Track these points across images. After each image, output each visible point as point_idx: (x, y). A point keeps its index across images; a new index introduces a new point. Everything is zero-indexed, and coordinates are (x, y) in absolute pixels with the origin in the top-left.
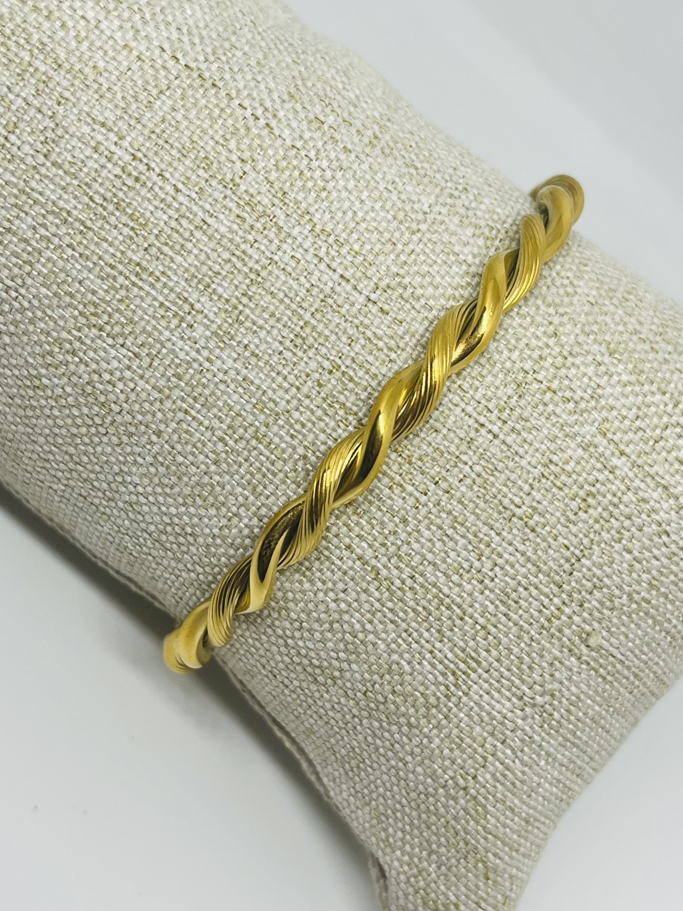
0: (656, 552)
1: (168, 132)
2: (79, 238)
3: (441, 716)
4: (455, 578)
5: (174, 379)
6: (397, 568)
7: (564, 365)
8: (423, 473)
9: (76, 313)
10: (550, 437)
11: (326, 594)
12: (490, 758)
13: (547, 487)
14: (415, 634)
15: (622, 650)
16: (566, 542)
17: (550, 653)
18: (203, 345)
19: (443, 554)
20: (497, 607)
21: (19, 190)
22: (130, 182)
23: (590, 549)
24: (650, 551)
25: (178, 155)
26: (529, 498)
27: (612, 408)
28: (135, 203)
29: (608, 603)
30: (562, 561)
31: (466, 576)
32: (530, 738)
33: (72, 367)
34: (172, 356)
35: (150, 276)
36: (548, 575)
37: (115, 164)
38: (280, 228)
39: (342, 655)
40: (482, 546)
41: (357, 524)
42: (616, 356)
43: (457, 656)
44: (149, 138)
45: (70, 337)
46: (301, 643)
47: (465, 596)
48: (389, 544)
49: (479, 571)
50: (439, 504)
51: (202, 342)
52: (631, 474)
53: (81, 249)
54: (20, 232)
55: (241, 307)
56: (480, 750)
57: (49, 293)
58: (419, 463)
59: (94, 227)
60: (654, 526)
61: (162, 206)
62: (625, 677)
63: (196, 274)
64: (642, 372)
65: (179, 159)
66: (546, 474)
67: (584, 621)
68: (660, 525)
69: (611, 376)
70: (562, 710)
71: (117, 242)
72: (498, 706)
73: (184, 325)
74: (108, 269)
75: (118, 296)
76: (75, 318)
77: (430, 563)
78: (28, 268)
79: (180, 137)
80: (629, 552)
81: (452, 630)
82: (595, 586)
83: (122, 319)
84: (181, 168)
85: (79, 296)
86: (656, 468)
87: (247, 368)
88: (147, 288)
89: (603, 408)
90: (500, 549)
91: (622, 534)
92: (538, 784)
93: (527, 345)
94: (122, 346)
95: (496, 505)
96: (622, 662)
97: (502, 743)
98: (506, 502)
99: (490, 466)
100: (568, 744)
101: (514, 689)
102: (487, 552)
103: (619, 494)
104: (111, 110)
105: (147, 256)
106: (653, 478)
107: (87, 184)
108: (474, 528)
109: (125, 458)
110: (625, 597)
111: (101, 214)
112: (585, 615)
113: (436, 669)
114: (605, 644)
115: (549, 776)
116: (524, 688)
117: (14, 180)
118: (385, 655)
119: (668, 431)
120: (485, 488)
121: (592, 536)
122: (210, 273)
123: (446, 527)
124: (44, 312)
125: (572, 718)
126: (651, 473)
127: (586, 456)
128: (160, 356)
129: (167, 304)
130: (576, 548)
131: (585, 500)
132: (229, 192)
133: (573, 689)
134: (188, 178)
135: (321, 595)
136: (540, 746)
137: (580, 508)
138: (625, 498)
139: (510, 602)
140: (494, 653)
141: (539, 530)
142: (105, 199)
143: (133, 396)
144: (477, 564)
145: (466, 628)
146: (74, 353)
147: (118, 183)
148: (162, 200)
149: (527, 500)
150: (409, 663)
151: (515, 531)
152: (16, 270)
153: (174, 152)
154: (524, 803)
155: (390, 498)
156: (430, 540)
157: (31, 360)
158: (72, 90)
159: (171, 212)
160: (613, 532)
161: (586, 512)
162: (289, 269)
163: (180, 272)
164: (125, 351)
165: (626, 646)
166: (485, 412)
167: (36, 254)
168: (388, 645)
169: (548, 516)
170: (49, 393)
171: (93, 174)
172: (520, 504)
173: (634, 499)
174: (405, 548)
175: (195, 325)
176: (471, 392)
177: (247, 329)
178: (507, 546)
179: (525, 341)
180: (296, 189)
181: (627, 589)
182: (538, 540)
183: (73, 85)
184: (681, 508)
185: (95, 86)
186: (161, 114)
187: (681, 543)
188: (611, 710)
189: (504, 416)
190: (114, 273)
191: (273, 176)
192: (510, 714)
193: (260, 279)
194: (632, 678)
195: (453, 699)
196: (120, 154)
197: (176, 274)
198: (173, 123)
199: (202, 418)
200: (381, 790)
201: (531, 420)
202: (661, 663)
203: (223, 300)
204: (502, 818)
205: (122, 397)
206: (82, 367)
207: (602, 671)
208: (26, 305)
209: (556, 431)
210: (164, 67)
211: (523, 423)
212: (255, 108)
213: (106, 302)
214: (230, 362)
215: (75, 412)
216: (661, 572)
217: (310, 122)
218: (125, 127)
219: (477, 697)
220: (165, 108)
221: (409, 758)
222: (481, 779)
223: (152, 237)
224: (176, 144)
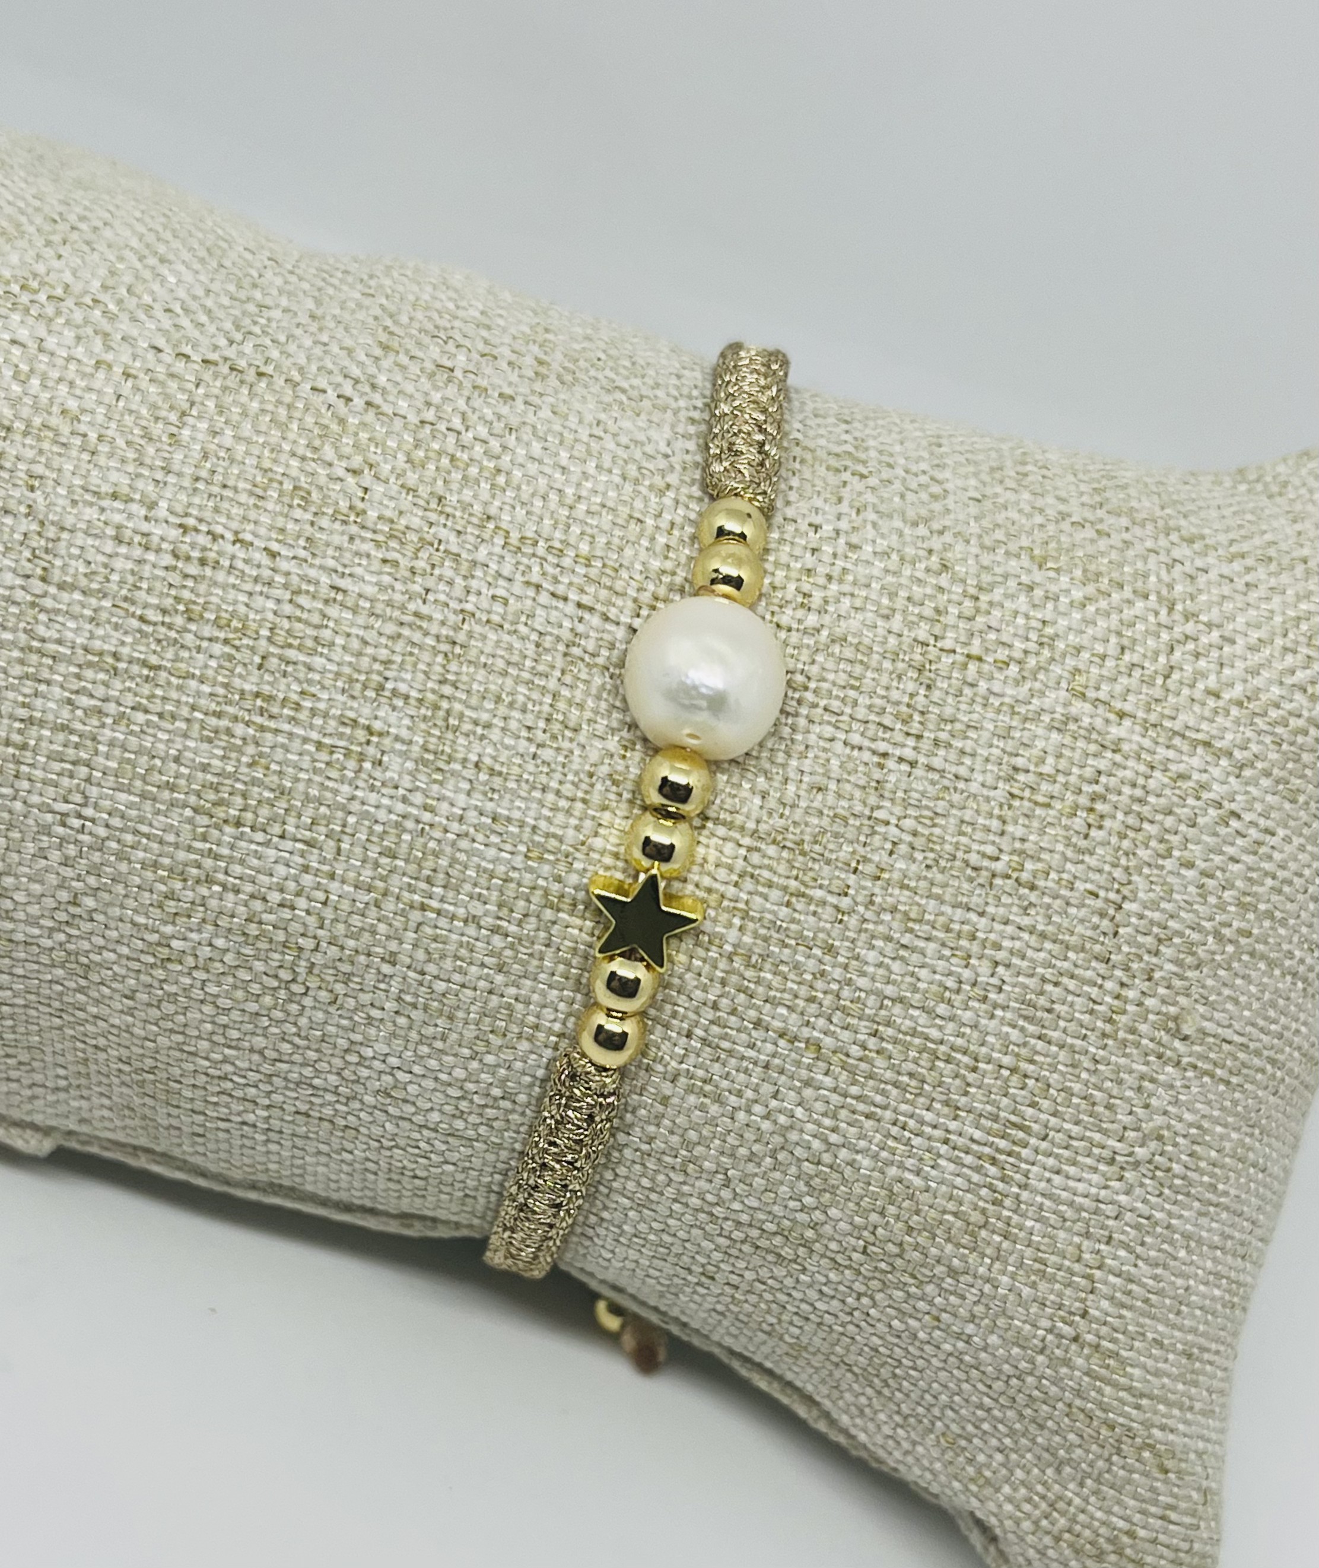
0: (1230, 850)
2: (146, 690)
4: (942, 1009)
5: (384, 861)
6: (847, 1027)
7: (978, 610)
8: (828, 862)
9: (189, 812)
10: (1000, 732)
11: (749, 1112)
13: (1027, 811)
14: (912, 1123)
15: (1237, 1026)
16: (1089, 886)
17: (1131, 1072)
18: (409, 786)
19: (908, 979)
20: (1022, 1029)
21: (22, 649)
22: (193, 569)
23: (1130, 883)
24: (1221, 853)
25: (252, 501)
26: (1006, 838)
27: (1079, 650)
28: (214, 599)
29: (1189, 960)
30: (1095, 919)
31: (957, 999)
32: (1148, 1219)
33: (213, 903)
34: (367, 823)
35: (283, 706)
36: (1083, 950)
37: (158, 551)
38: (457, 558)
39: (808, 1200)
40: (963, 943)
41: (758, 982)
42: (1049, 565)
43: (988, 1131)
44: (195, 490)
45: (193, 857)
46: (736, 1206)
48: (820, 995)
49: (974, 984)
50: (872, 903)
51: (406, 782)
52: (1147, 743)
53: (157, 706)
54: (50, 717)
55: (445, 705)
57: (132, 798)
58: (817, 848)
59: (164, 663)
60: (1212, 812)
61: (258, 588)
62: (1258, 1070)
63: (356, 676)
64: (1098, 575)
65: (256, 506)
66: (1016, 792)
67: (1164, 1002)
68: (1220, 806)
69: (1056, 599)
70: (1183, 1157)
71: (210, 673)
72: (1081, 1187)
73: (367, 765)
74: (213, 721)
75: (244, 759)
76: (190, 821)
77: (893, 1000)
78: (83, 771)
80: (1190, 865)
81: (966, 1093)
82: (1160, 941)
83: (267, 794)
84: (265, 519)
86: (1182, 717)
87: (491, 799)
88: (286, 727)
89: (1064, 655)
90: (992, 936)
91: (1169, 841)
92: (1187, 1289)
93: (909, 599)
94: (283, 837)
95: (962, 870)
96: (1244, 1047)
97: (1108, 1243)
98: (974, 858)
99: (926, 813)
100: (1212, 1209)
101: (1096, 1151)
102: (975, 948)
103: (1141, 781)
104: (118, 470)
105: (267, 677)
106: (1183, 736)
107: (126, 599)
108: (941, 919)
109: (351, 1019)
110: (1210, 939)
111: (167, 638)
112: (1161, 991)
113: (964, 1165)
114: (1209, 1026)
115: (1201, 1272)
116: (1111, 1142)
118: (876, 1174)
119: (1177, 654)
120: (932, 850)
121: (1123, 861)
123: (896, 936)
124: (136, 832)
125: (1203, 1164)
126: (1178, 728)
127: (1067, 740)
128: (348, 831)
129: (327, 741)
130: (1108, 890)
131: (1091, 810)
132: (354, 529)
133: (1188, 1116)
134: (282, 530)
135: (741, 1116)
136: (1168, 1227)
137: (1089, 826)
138: (1152, 784)
139: (1039, 1014)
140: (1045, 1104)
141: (1041, 883)
142: (164, 612)
143: (329, 914)
144: (967, 974)
145: (987, 1081)
146: (209, 881)
147: (175, 578)
148: (256, 580)
149: (1005, 843)
150: (918, 1173)
151: (1005, 899)
152: (66, 782)
153: (243, 498)
155: (793, 921)
156: (880, 965)
157: (141, 920)
158: (43, 460)
159: (277, 593)
160: (1153, 843)
161: (1100, 827)
163: (328, 683)
164: (288, 845)
165: (1241, 1017)
167: (89, 743)
168: (875, 1157)
169: (1045, 856)
170: (190, 961)
171: (130, 579)
172: (996, 853)
173: (1166, 780)
174: (846, 993)
175: (385, 758)
177: (467, 735)
178: (1002, 927)
179: (903, 594)
180: (455, 486)
181: (1207, 925)
182: (1047, 900)
183: (41, 452)
184: (1241, 767)
185: (77, 441)
186: (198, 447)
187: (1262, 822)
188: (1257, 1131)
189: (915, 728)
190: (224, 723)
191: (412, 478)
192: (1103, 1192)
193: (458, 650)
194: (1269, 1067)
195: (1007, 1202)
196: (159, 532)
197: (323, 687)
198: (222, 454)
199: (451, 908)
200: (943, 1398)
201: (960, 716)
202: (1303, 1029)
203: (412, 702)
204: (1150, 1363)
205: (312, 921)
206: (230, 896)
207: (1219, 1072)
208: (102, 832)
209: (1005, 718)
210: (172, 376)
211: (949, 727)
212: (339, 385)
213: (229, 776)
214: (461, 800)
215: (244, 975)
216: (1250, 879)
217: (432, 376)
218: (151, 488)
219: (1043, 1184)
220: (200, 436)
221: (970, 1329)
222: (1097, 1313)
223: (263, 643)
224: (241, 485)
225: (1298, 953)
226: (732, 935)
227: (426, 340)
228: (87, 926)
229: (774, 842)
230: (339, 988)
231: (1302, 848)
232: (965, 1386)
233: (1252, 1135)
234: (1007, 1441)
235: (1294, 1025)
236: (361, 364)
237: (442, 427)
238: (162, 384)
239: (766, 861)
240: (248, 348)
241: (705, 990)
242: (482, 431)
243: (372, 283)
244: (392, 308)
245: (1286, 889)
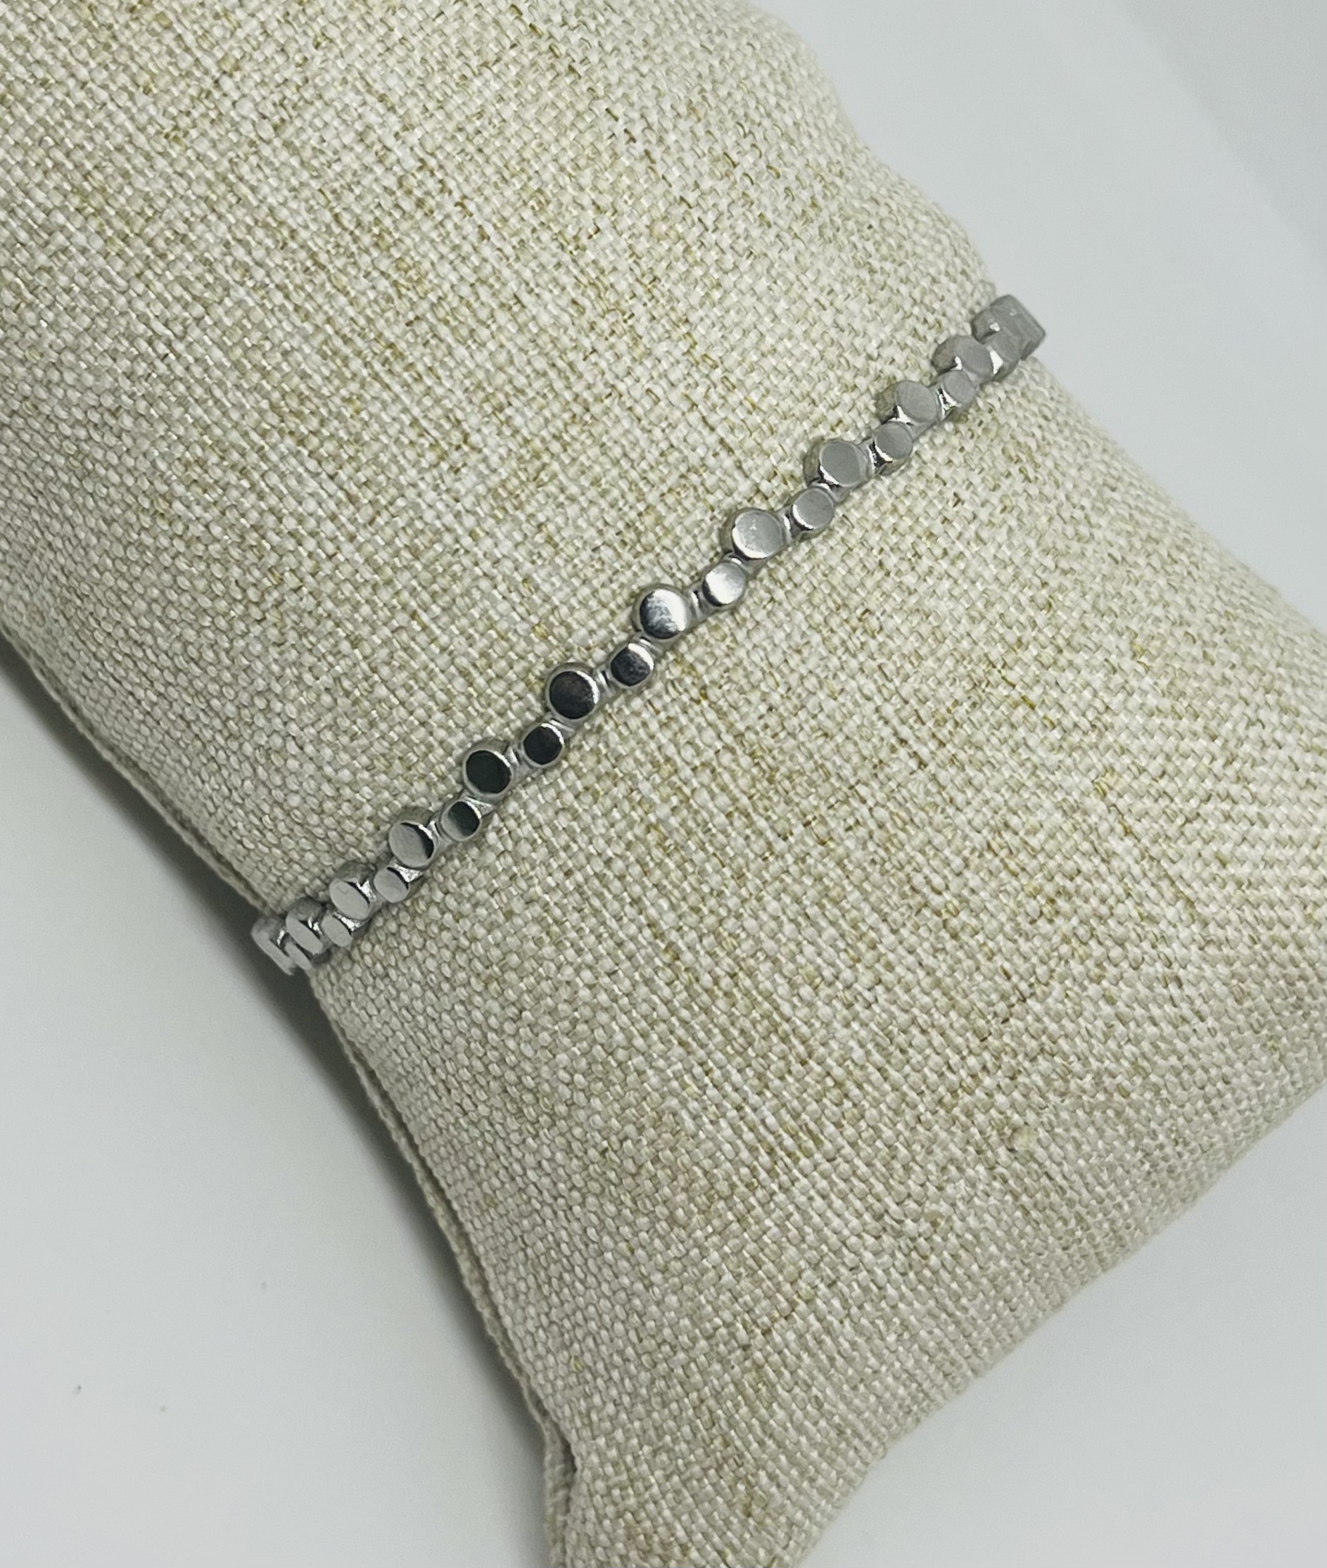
0: (1156, 1011)
1: (485, 134)
3: (730, 1216)
4: (806, 991)
5: (406, 554)
6: (711, 954)
8: (788, 802)
9: (264, 404)
10: (1012, 783)
12: (802, 1306)
13: (992, 868)
15: (1066, 1167)
16: (1007, 966)
17: (944, 1149)
18: (468, 506)
19: (792, 946)
20: (868, 1053)
21: (217, 174)
22: (407, 205)
23: (1046, 985)
24: (1146, 1008)
25: (495, 178)
26: (959, 881)
28: (408, 241)
29: (1058, 1084)
30: (994, 997)
31: (825, 991)
32: (880, 1288)
34: (411, 513)
35: (406, 369)
36: (967, 1017)
38: (637, 339)
40: (862, 946)
41: (660, 865)
43: (782, 1124)
44: (453, 137)
45: (244, 444)
47: (818, 1025)
48: (705, 910)
49: (848, 987)
50: (803, 860)
51: (468, 501)
52: (1136, 870)
53: (298, 298)
56: (787, 1287)
57: (224, 360)
58: (787, 783)
59: (330, 267)
60: (1159, 965)
61: (452, 256)
62: (1061, 1218)
63: (485, 385)
65: (496, 185)
66: (994, 845)
67: (1011, 1105)
68: (1169, 965)
70: (945, 1254)
71: (363, 300)
73: (444, 466)
74: (338, 342)
75: (343, 392)
76: (261, 412)
78: (198, 310)
79: (503, 147)
80: (1111, 1001)
81: (782, 1078)
82: (1042, 1050)
83: (342, 434)
85: (277, 375)
86: (1180, 866)
87: (533, 562)
88: (397, 388)
90: (891, 957)
91: (1104, 969)
92: (875, 1372)
94: (331, 477)
95: (900, 882)
96: (1061, 1190)
97: (829, 1286)
98: (918, 879)
99: (903, 814)
100: (944, 1316)
101: (871, 1199)
102: (869, 956)
103: (1111, 901)
104: (400, 77)
105: (409, 336)
106: (1172, 883)
107: (334, 192)
108: (854, 913)
110: (1089, 1077)
111: (347, 248)
112: (1016, 1095)
113: (740, 1137)
114: (1040, 1153)
115: (897, 1365)
116: (889, 1200)
117: (213, 155)
120: (887, 850)
121: (1052, 963)
122: (508, 388)
123: (806, 902)
125: (959, 1271)
126: (1171, 873)
127: (1067, 827)
128: (391, 509)
129: (424, 423)
130: (1022, 978)
131: (1052, 901)
132: (566, 258)
133: (972, 1221)
134: (505, 220)
136: (894, 1307)
137: (1041, 913)
138: (1120, 910)
140: (848, 1130)
141: (964, 937)
142: (359, 224)
144: (847, 974)
145: (808, 1079)
147: (387, 202)
148: (455, 248)
149: (955, 884)
151: (923, 930)
153: (489, 170)
154: (843, 1398)
155: (724, 832)
156: (776, 918)
158: (343, 27)
160: (1089, 963)
161: (1051, 921)
162: (639, 410)
163: (457, 375)
164: (332, 487)
165: (1074, 1163)
166: (911, 721)
167: (219, 290)
168: (665, 1081)
169: (983, 916)
171: (349, 177)
172: (940, 887)
173: (1135, 914)
174: (731, 923)
175: (464, 470)
176: (897, 682)
177: (548, 496)
178: (904, 953)
180: (674, 276)
181: (1094, 1064)
182: (960, 954)
183: (345, 19)
184: (1209, 942)
185: (382, 30)
186: (479, 102)
187: (1198, 1002)
188: (1027, 1271)
189: (943, 733)
190: (347, 350)
191: (642, 245)
192: (854, 1239)
193: (587, 418)
194: (1073, 1222)
195: (760, 1193)
196: (400, 154)
197: (451, 377)
198: (496, 121)
199: (438, 632)
200: (593, 1325)
201: (986, 749)
202: (1126, 1207)
203: (519, 438)
204: (799, 1414)
205: (308, 565)
206: (253, 497)
207: (1025, 1199)
208: (179, 370)
209: (1023, 775)
210: (496, 22)
211: (971, 752)
212: (631, 121)
213: (321, 396)
214: (506, 546)
215: (217, 570)
216: (1157, 1047)
217: (715, 160)
218: (417, 111)
219: (803, 1199)
220: (487, 93)
221: (657, 1278)
222: (778, 1339)
223: (425, 305)
224: (495, 159)
225: (1161, 1137)
226: (664, 811)
227: (730, 123)
228: (113, 441)
229: (752, 755)
230: (292, 636)
231: (1221, 1048)
232: (619, 1327)
233: (1020, 1272)
234: (626, 1399)
235: (1119, 1199)
236: (662, 111)
237: (696, 214)
238: (484, 26)
239: (734, 766)
240: (575, 37)
241: (609, 842)
242: (726, 241)
243: (718, 40)
244: (719, 75)
245: (1185, 1075)
